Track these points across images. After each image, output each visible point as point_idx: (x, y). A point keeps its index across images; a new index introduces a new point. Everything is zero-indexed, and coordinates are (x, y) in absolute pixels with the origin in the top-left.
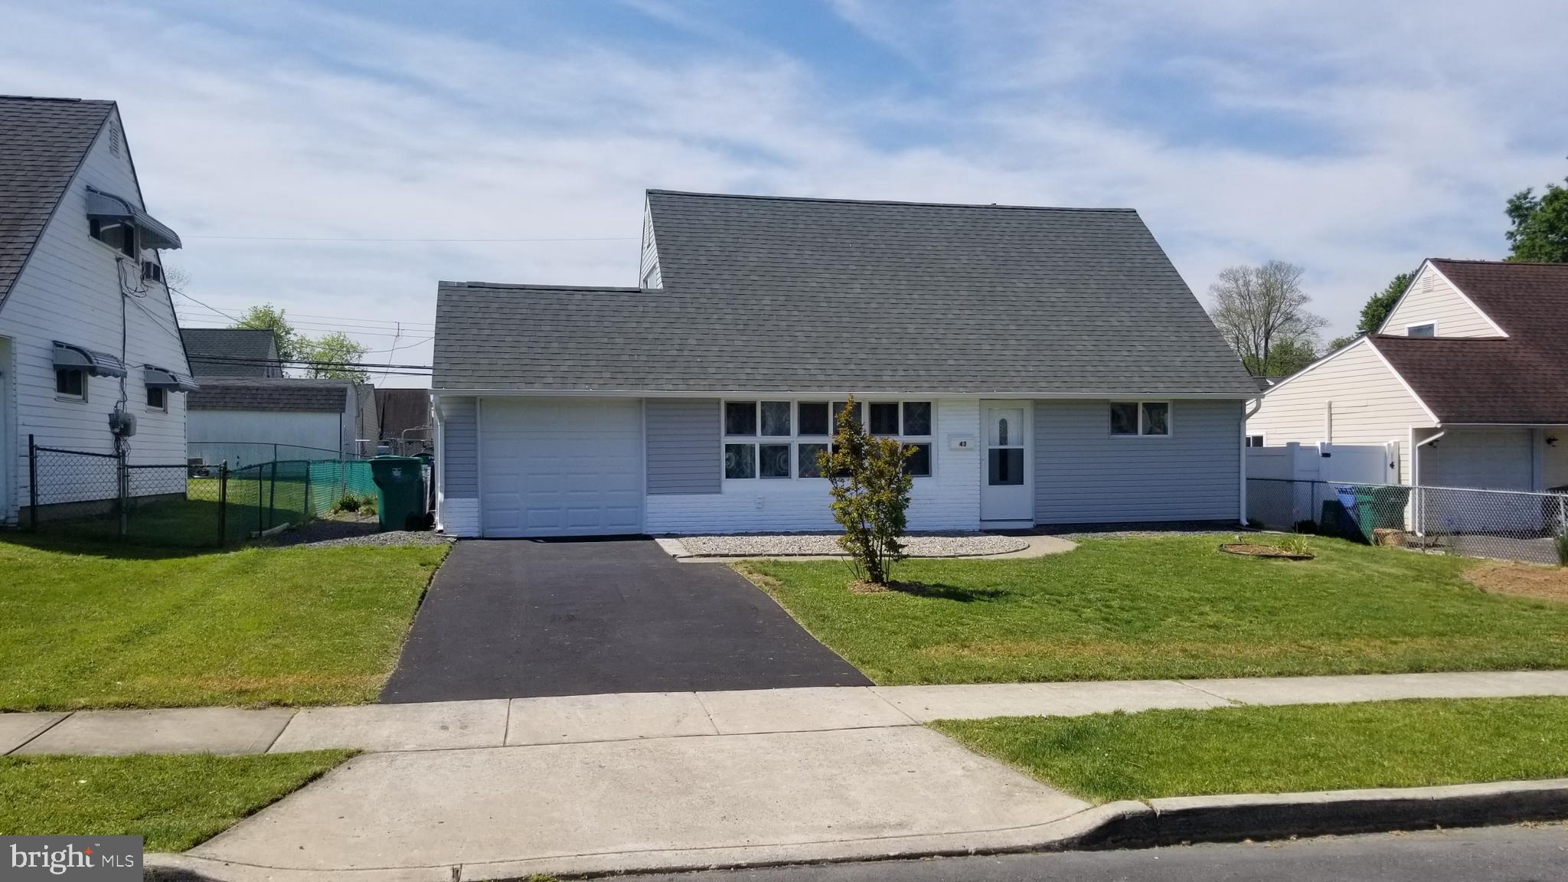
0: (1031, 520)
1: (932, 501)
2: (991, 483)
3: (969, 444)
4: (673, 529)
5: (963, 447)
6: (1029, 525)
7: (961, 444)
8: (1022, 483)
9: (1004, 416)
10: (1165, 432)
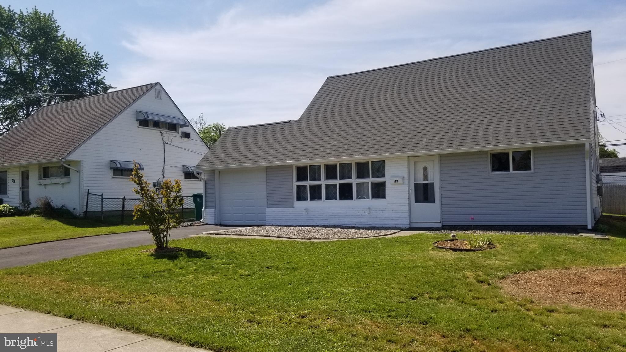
0: (440, 223)
1: (384, 212)
2: (417, 201)
3: (400, 181)
4: (275, 223)
5: (396, 183)
6: (440, 225)
7: (395, 181)
8: (434, 202)
9: (425, 165)
10: (530, 169)
